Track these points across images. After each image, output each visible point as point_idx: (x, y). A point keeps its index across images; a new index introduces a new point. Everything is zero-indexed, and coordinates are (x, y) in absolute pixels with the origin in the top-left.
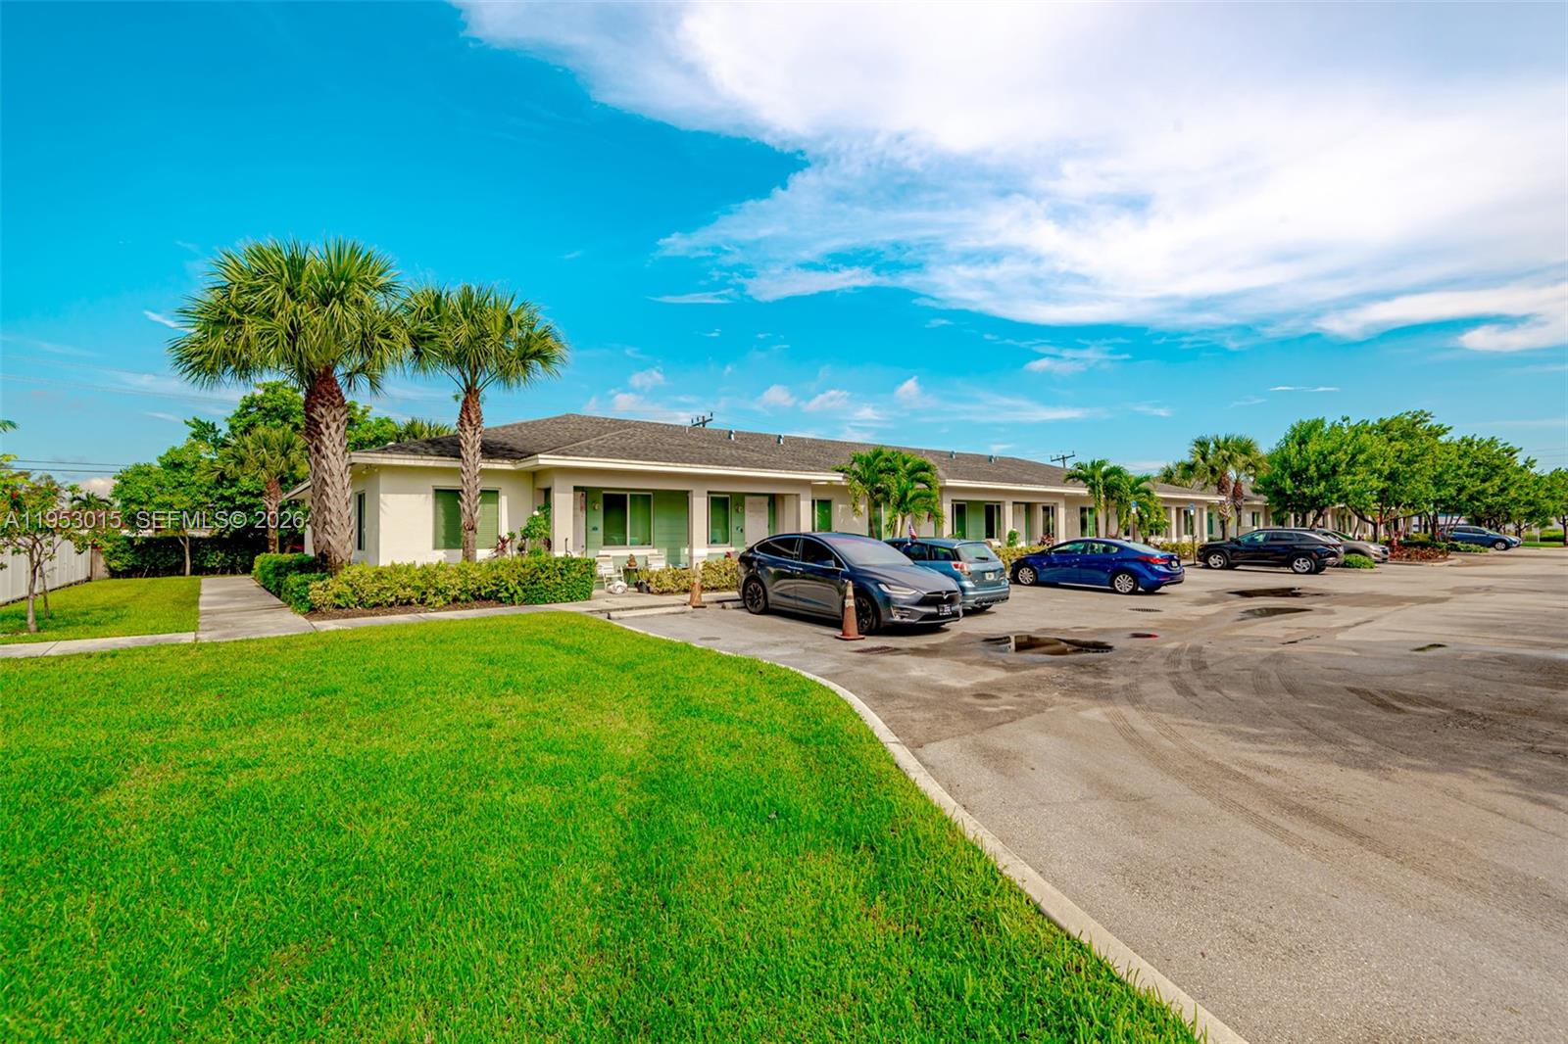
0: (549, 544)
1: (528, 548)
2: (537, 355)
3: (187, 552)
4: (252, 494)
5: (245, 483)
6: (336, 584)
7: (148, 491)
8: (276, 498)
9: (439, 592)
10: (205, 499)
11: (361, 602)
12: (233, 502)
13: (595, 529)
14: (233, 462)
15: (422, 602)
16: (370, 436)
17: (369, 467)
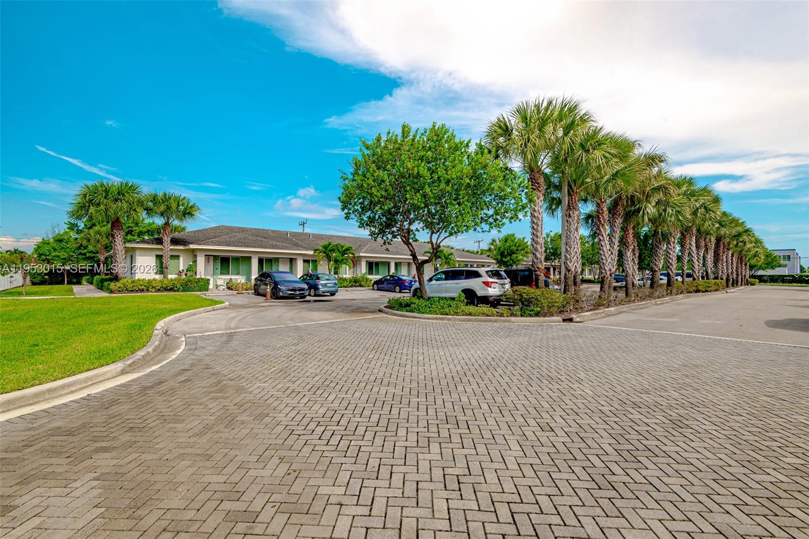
0: (196, 273)
1: (188, 275)
2: (189, 213)
3: (66, 275)
4: (94, 253)
5: (91, 248)
6: (119, 284)
7: (49, 251)
8: (103, 254)
9: (153, 287)
10: (73, 254)
11: (127, 290)
12: (86, 255)
13: (217, 269)
14: (85, 240)
15: (148, 290)
16: (145, 230)
17: (132, 248)
